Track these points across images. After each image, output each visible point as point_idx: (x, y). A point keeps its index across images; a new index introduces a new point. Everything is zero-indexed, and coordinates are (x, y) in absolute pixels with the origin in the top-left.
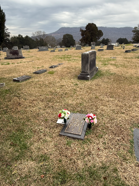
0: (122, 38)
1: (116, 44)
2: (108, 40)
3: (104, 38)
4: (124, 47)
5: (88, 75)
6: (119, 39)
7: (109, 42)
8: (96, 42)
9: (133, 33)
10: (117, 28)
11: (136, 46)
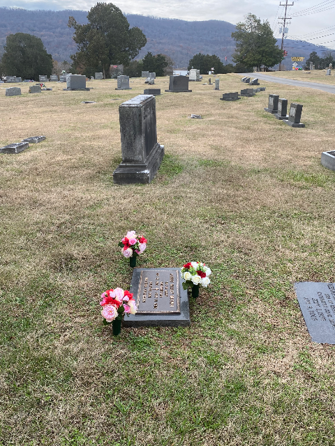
0: (204, 53)
1: (193, 73)
2: (163, 58)
3: (149, 54)
4: (217, 82)
5: (144, 167)
6: (196, 57)
7: (166, 64)
8: (126, 63)
9: (233, 41)
10: (186, 23)
11: (247, 81)
